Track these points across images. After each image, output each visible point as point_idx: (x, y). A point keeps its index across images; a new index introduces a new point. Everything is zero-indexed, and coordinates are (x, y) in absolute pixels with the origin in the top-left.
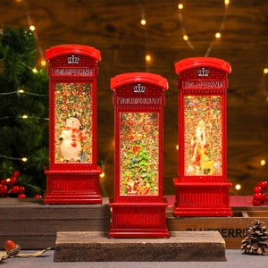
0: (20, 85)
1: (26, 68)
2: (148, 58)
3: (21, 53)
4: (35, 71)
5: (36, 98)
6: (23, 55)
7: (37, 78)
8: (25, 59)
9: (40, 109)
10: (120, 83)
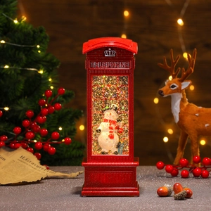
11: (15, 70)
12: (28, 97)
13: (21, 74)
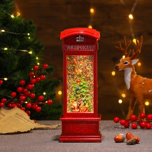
0: (2, 26)
1: (6, 14)
2: (92, 11)
3: (3, 4)
4: (12, 16)
5: (14, 36)
6: (4, 5)
7: (14, 21)
8: (5, 8)
9: (16, 43)
10: (67, 35)
11: (12, 51)
12: (21, 71)
13: (16, 54)
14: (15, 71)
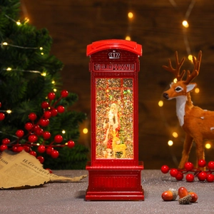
11: (18, 72)
12: (31, 100)
13: (24, 77)
14: (22, 100)
